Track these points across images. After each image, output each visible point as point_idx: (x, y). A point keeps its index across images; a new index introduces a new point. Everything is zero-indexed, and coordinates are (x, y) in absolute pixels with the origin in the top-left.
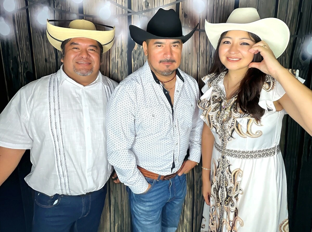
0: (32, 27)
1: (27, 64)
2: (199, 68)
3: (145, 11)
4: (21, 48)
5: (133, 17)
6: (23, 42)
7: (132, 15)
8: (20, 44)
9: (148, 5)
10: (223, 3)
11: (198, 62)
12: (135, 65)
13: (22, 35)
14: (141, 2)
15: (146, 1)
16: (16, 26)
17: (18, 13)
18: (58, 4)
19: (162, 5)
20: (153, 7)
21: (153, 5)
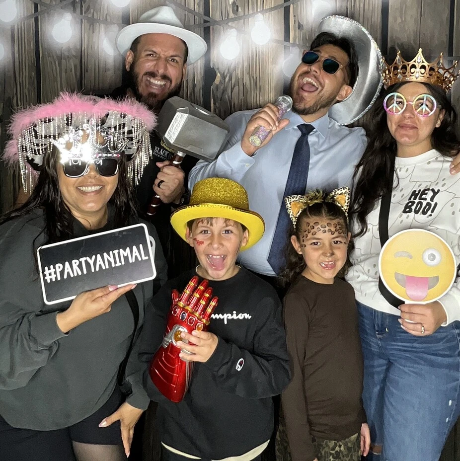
0: (42, 46)
3: (233, 20)
4: (21, 82)
5: (213, 29)
6: (26, 73)
7: (211, 27)
8: (20, 76)
9: (237, 10)
10: (362, 5)
13: (24, 59)
14: (226, 4)
15: (234, 3)
16: (15, 46)
17: (21, 24)
18: (88, 9)
19: (262, 10)
20: (246, 13)
21: (246, 10)
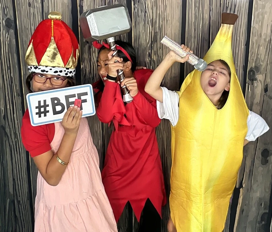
1: (7, 9)
2: (211, 12)
11: (210, 5)
12: (136, 9)
